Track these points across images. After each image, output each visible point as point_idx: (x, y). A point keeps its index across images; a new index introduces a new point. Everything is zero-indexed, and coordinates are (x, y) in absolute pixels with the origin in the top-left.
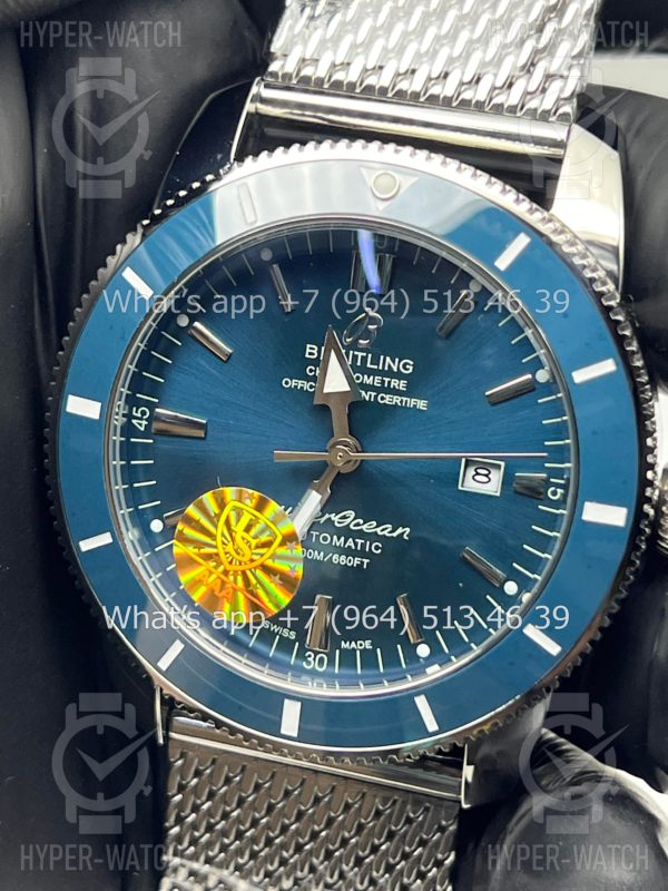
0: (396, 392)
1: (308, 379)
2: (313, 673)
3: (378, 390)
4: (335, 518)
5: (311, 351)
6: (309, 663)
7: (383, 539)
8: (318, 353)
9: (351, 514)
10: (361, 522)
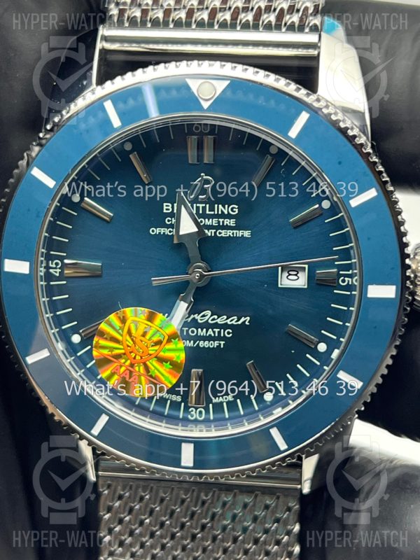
0: (228, 228)
1: (167, 227)
2: (196, 422)
4: (198, 317)
5: (167, 207)
6: (192, 415)
7: (231, 326)
8: (173, 207)
9: (209, 313)
10: (216, 317)
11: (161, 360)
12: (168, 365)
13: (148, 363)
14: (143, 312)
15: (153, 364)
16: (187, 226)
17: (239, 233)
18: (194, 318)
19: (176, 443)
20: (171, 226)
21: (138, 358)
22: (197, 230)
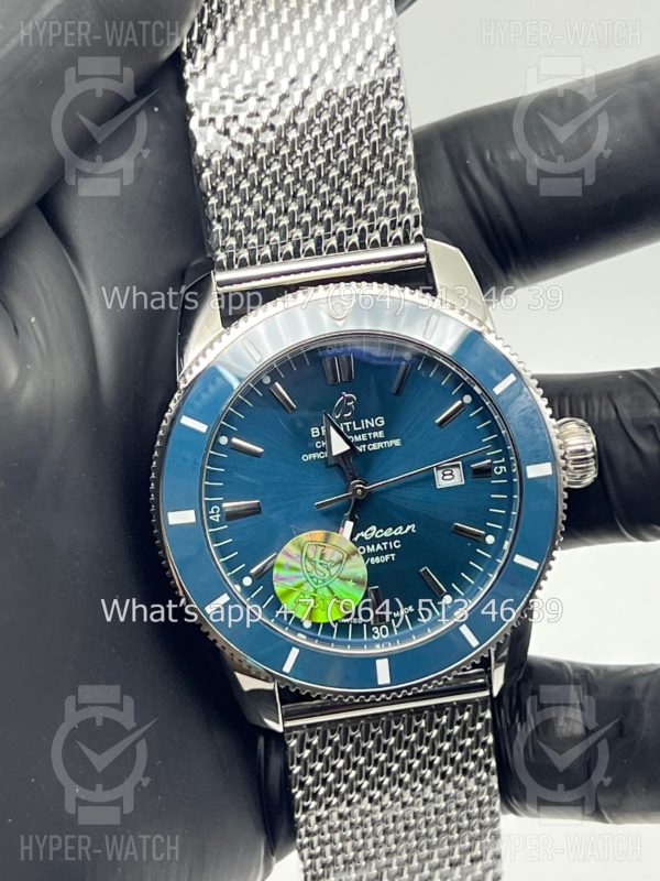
0: (378, 440)
1: (318, 451)
2: (380, 641)
3: (366, 443)
4: (364, 534)
5: (315, 432)
6: (376, 635)
7: (399, 537)
8: (320, 431)
9: (374, 528)
10: (381, 531)
11: (344, 579)
12: (351, 583)
13: (331, 586)
14: (319, 534)
15: (337, 586)
16: (339, 446)
17: (390, 443)
18: (361, 537)
19: (370, 662)
20: (323, 449)
21: (320, 582)
22: (348, 448)
